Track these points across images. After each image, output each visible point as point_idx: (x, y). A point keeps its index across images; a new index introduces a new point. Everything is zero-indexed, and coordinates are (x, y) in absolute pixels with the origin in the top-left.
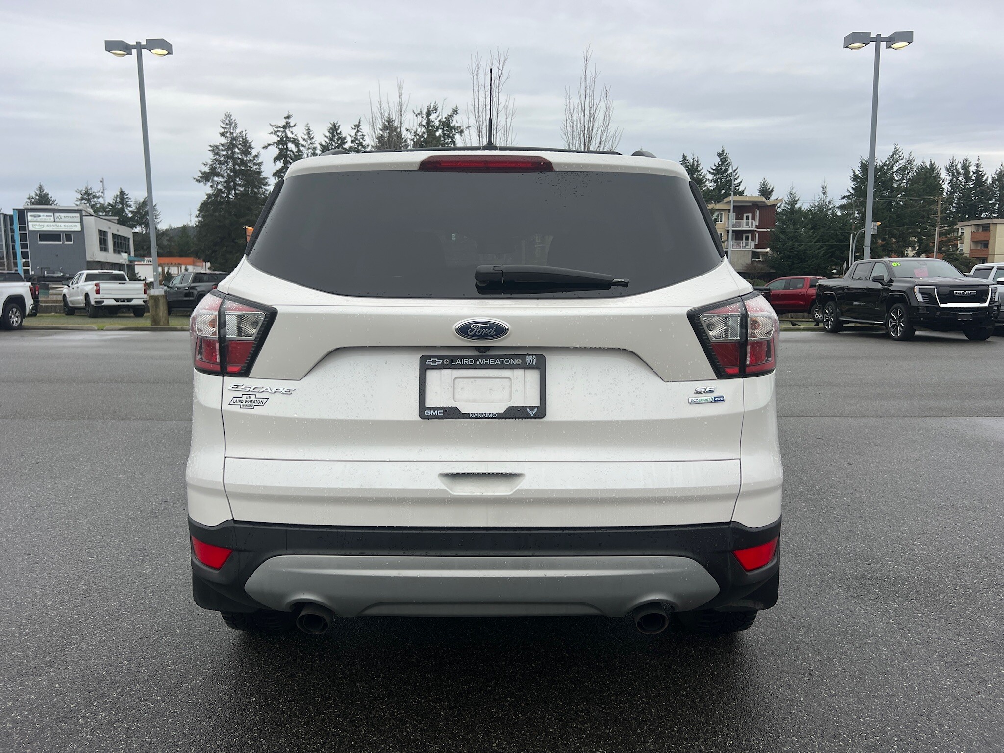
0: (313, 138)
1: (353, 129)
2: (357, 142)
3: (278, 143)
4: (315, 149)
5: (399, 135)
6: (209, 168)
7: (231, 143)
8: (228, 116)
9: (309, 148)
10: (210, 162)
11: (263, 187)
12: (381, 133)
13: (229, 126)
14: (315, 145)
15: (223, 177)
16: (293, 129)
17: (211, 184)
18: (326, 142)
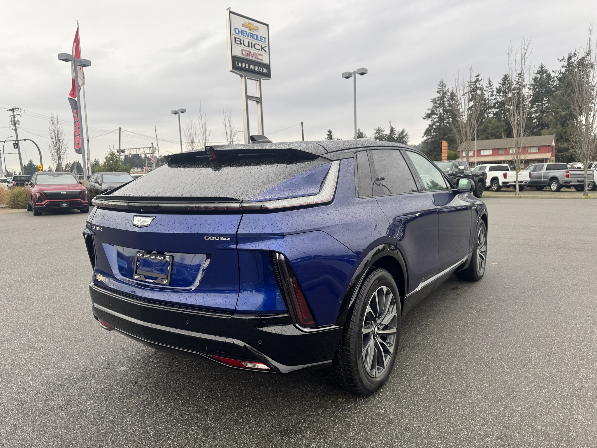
0: (492, 85)
1: (517, 76)
2: (519, 83)
3: (471, 91)
4: (493, 91)
5: (549, 76)
6: (431, 111)
7: (442, 96)
8: (442, 82)
9: (489, 92)
10: (431, 108)
11: (461, 117)
12: (536, 75)
13: (442, 87)
14: (493, 90)
15: (437, 114)
16: (481, 82)
17: (431, 119)
18: (500, 87)
